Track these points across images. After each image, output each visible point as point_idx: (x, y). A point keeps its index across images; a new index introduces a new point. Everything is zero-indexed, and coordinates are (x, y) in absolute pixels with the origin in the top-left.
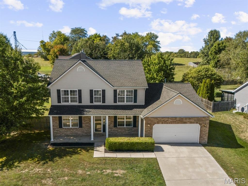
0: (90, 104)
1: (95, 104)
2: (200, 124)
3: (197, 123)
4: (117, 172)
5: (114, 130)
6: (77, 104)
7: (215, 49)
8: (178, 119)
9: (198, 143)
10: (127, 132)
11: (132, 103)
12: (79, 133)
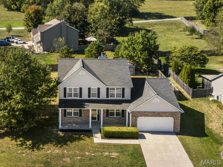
0: (87, 98)
1: (92, 98)
2: (174, 118)
3: (171, 116)
4: (113, 154)
5: (106, 119)
6: (78, 98)
7: (209, 6)
9: (173, 131)
10: (117, 121)
11: (121, 98)
12: (79, 120)
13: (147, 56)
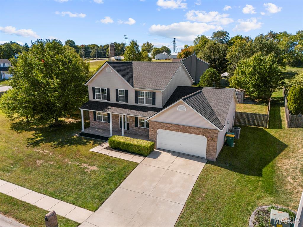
0: (115, 102)
2: (207, 137)
3: (203, 135)
5: (135, 130)
6: (106, 101)
8: (181, 127)
9: (205, 157)
11: (151, 105)
12: (108, 127)
13: (257, 81)
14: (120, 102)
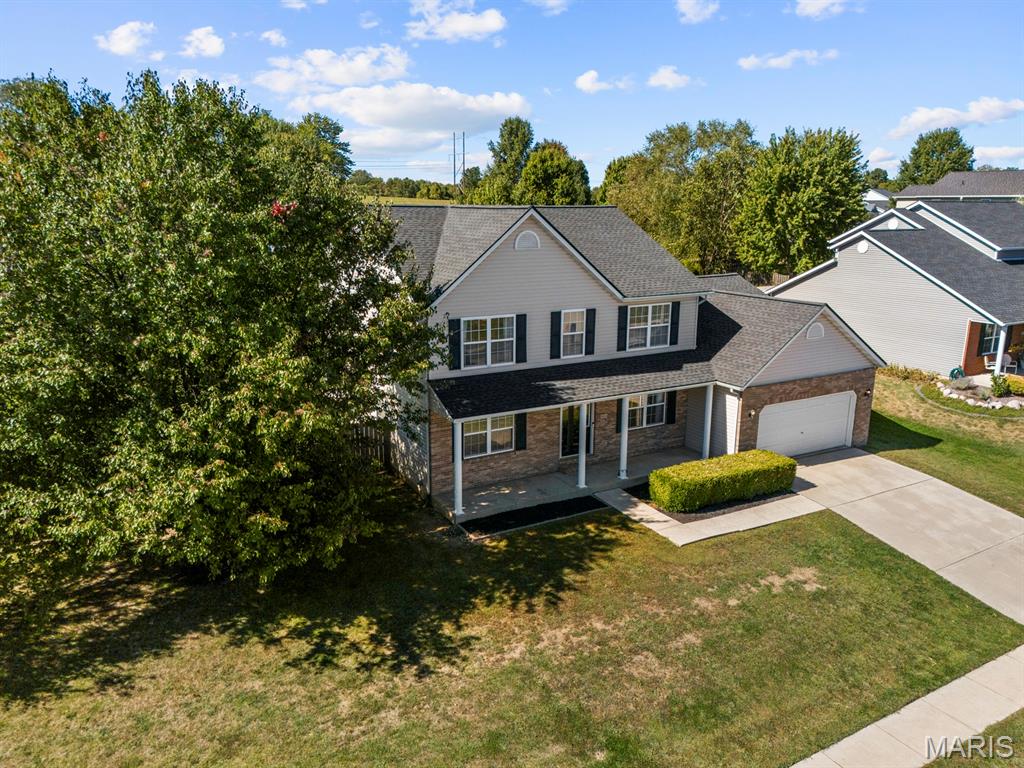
0: (548, 362)
1: (566, 359)
2: (857, 391)
3: (851, 389)
5: (615, 443)
6: (510, 365)
7: (533, 174)
8: (814, 382)
9: (850, 445)
10: (651, 442)
11: (666, 347)
12: (516, 468)
14: (565, 357)
